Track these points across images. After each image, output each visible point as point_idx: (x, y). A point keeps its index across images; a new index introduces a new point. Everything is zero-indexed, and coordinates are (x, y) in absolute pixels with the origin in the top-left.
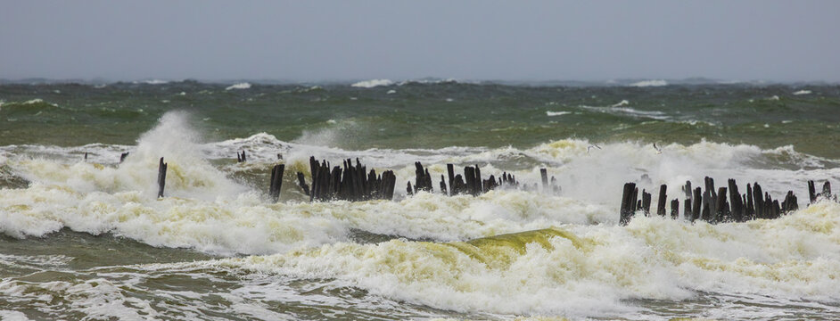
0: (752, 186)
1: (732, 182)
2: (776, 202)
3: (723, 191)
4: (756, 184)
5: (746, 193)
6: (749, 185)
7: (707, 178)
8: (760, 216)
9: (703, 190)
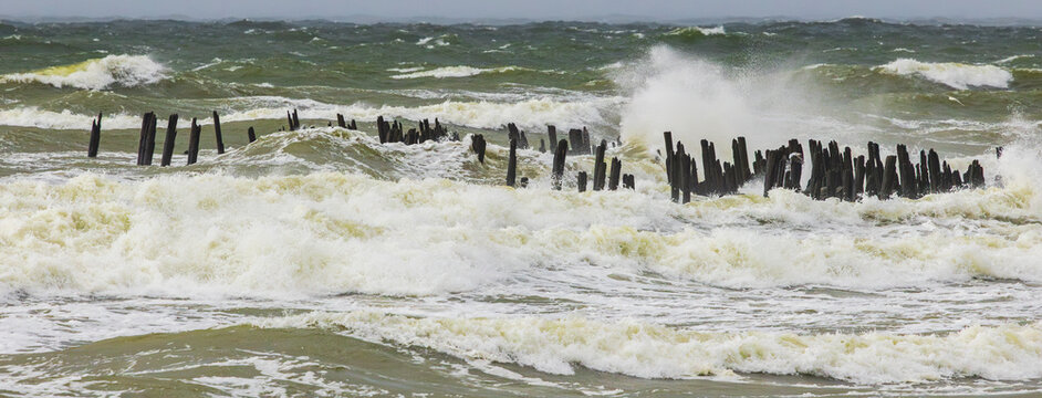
0: (927, 153)
1: (902, 149)
2: (957, 173)
3: (891, 160)
4: (931, 151)
5: (919, 161)
6: (922, 153)
7: (870, 144)
8: (936, 190)
9: (866, 159)
